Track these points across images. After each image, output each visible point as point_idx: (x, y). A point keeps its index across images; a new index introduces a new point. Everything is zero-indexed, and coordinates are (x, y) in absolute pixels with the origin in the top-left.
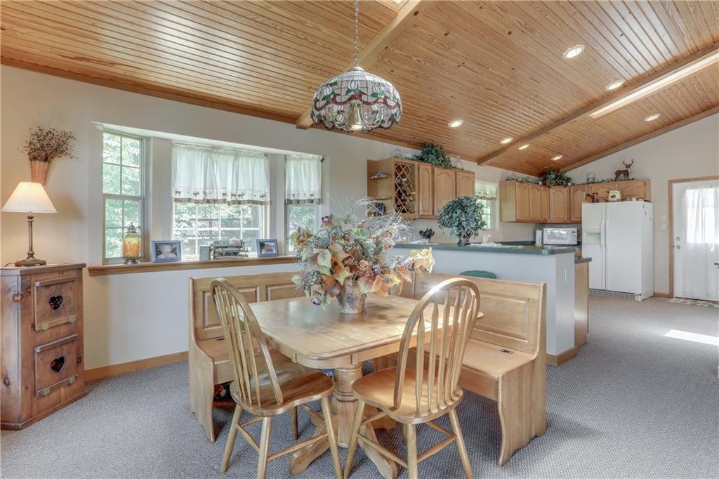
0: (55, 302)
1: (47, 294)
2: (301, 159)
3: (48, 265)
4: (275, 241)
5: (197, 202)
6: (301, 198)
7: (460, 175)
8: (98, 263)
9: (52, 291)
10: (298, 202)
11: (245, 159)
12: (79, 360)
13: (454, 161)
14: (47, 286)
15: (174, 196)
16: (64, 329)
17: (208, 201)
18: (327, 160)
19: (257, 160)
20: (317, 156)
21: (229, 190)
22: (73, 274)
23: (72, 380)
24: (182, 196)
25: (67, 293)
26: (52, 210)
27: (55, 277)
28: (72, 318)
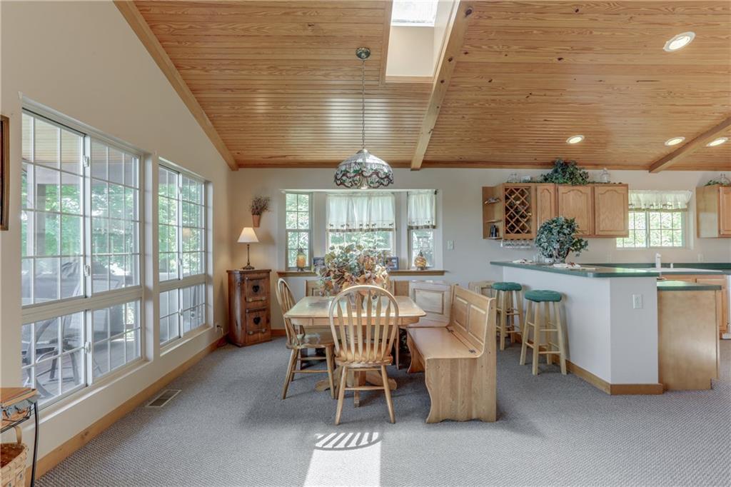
0: (256, 288)
1: (251, 283)
2: (419, 193)
3: (256, 269)
4: (397, 259)
5: (343, 231)
6: (420, 224)
7: (599, 190)
8: (283, 270)
9: (254, 283)
10: (417, 228)
11: (376, 198)
12: (268, 321)
13: (594, 174)
14: (251, 280)
15: (329, 228)
16: (260, 303)
17: (350, 231)
18: (440, 193)
19: (386, 198)
20: (430, 190)
21: (365, 221)
22: (265, 275)
23: (264, 330)
24: (334, 228)
25: (261, 284)
26: (257, 241)
27: (255, 275)
28: (264, 298)
